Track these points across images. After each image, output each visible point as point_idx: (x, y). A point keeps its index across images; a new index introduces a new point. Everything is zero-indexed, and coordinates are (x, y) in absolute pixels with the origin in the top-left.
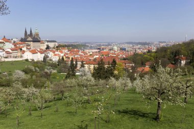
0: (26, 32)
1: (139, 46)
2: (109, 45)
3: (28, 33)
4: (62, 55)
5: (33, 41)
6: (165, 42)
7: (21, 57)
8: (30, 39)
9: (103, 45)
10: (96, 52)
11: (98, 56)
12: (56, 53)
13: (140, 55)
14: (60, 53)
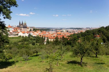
1: (76, 30)
2: (61, 29)
3: (21, 23)
4: (38, 34)
5: (24, 27)
6: (89, 28)
8: (22, 26)
9: (58, 29)
10: (55, 33)
11: (55, 35)
12: (35, 33)
13: (77, 34)
14: (37, 33)
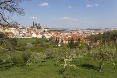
0: (33, 23)
1: (94, 31)
2: (77, 30)
3: (35, 24)
4: (52, 35)
5: (37, 28)
6: (109, 29)
7: (31, 36)
8: (35, 27)
9: (74, 30)
10: (70, 34)
11: (70, 36)
12: (49, 34)
13: (94, 36)
